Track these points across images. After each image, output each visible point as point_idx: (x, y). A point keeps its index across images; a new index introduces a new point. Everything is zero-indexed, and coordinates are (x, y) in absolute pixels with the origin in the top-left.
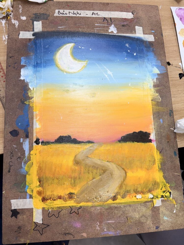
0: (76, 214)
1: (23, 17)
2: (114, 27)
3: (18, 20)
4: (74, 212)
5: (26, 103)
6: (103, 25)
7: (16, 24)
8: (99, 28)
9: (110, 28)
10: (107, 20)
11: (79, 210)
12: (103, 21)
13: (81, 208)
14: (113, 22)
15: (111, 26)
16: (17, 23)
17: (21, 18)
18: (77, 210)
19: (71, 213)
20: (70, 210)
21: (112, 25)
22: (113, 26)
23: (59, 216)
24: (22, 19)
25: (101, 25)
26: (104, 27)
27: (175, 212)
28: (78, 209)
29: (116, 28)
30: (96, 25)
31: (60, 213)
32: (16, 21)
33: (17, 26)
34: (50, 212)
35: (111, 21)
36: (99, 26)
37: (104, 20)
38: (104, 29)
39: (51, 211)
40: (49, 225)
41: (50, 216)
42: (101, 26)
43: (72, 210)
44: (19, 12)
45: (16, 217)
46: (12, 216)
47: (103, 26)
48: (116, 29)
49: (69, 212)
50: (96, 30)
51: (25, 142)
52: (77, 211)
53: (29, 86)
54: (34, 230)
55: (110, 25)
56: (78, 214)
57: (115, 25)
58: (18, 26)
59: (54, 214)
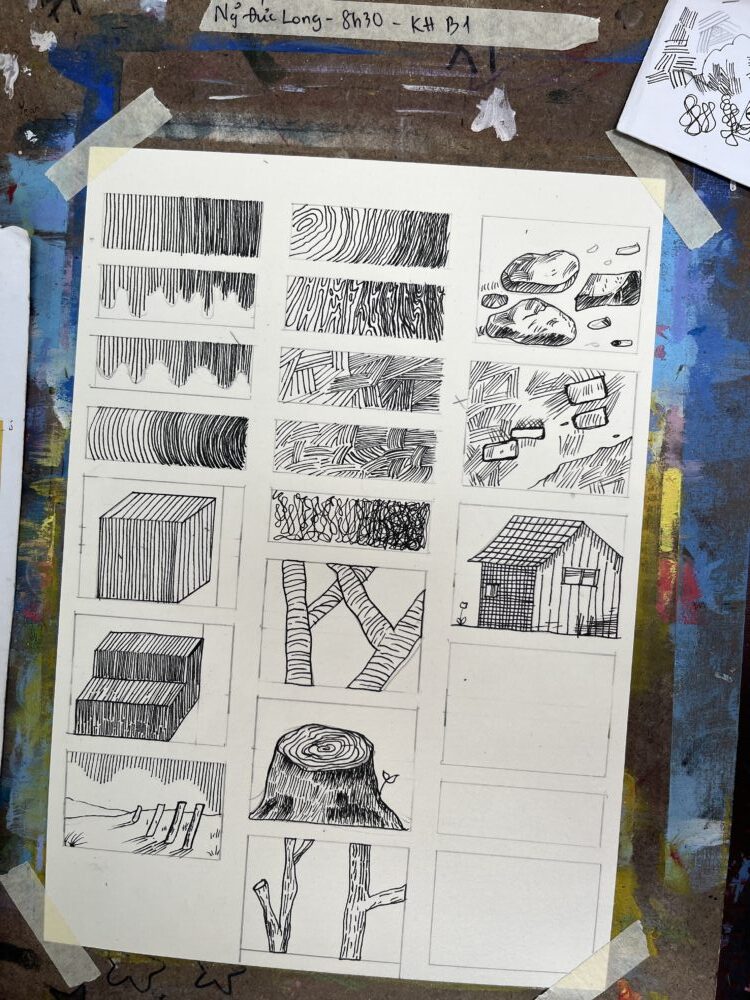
0: (218, 992)
1: (42, 32)
2: (501, 104)
3: (17, 53)
4: (211, 983)
5: (35, 488)
6: (447, 90)
7: (6, 75)
8: (424, 106)
9: (479, 111)
10: (471, 62)
11: (232, 978)
12: (448, 68)
13: (243, 972)
14: (502, 70)
15: (486, 99)
16: (11, 69)
17: (35, 43)
18: (226, 977)
19: (200, 984)
20: (198, 975)
21: (491, 91)
22: (498, 94)
23: (153, 986)
24: (38, 47)
25: (437, 89)
26: (448, 100)
28: (230, 976)
29: (513, 108)
30: (408, 91)
31: (155, 976)
32: (8, 56)
33: (11, 86)
34: (117, 967)
35: (492, 66)
36: (424, 93)
37: (453, 62)
38: (445, 116)
39: (118, 964)
41: (115, 981)
42: (434, 94)
43: (205, 973)
44: (27, 7)
47: (443, 94)
48: (514, 113)
49: (194, 982)
50: (402, 119)
51: (26, 667)
52: (226, 983)
53: (55, 407)
55: (485, 91)
56: (230, 993)
57: (509, 93)
58: (15, 84)
59: (131, 978)
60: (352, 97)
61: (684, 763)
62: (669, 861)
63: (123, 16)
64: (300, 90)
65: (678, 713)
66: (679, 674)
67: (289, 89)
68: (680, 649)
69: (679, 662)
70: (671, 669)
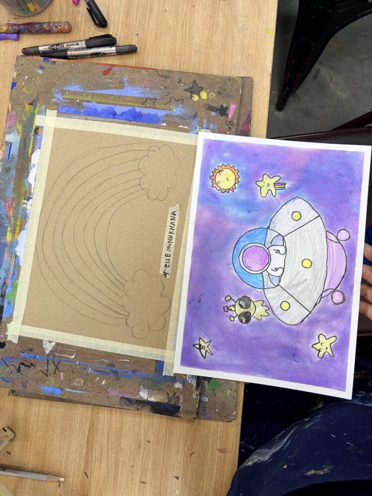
1: (179, 388)
2: (46, 349)
8: (68, 351)
9: (52, 348)
10: (54, 362)
12: (60, 361)
15: (50, 351)
21: (49, 353)
22: (47, 352)
24: (180, 384)
25: (64, 356)
26: (60, 352)
27: (27, 77)
29: (43, 348)
34: (180, 104)
35: (48, 361)
36: (67, 355)
40: (185, 90)
41: (182, 100)
43: (153, 103)
44: (183, 397)
45: (222, 106)
46: (227, 108)
47: (62, 354)
52: (147, 100)
54: (203, 88)
55: (51, 353)
57: (44, 352)
59: (176, 101)
60: (88, 356)
61: (14, 158)
62: (20, 131)
63: (153, 389)
64: (103, 360)
65: (14, 172)
66: (13, 183)
67: (106, 361)
68: (11, 190)
69: (12, 186)
70: (14, 184)
